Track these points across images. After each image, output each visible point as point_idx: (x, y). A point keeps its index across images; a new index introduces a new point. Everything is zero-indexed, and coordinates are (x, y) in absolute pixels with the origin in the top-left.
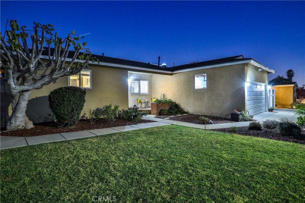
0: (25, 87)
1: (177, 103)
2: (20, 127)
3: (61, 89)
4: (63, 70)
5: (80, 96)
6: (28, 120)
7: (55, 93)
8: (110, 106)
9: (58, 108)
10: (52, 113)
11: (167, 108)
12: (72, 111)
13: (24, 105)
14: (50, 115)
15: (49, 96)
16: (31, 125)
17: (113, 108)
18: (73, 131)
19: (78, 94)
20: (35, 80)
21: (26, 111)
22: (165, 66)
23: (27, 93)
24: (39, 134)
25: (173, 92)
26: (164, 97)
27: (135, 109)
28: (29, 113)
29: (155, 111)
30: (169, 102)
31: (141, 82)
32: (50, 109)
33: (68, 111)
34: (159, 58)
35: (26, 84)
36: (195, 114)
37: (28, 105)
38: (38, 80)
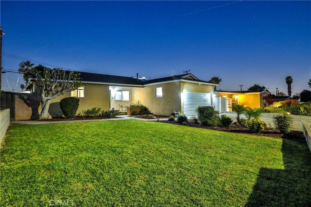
0: (49, 98)
1: (146, 107)
2: (46, 118)
3: (66, 98)
4: (67, 89)
5: (76, 102)
6: (49, 115)
7: (63, 101)
8: (95, 108)
9: (65, 108)
10: (61, 111)
11: (139, 111)
12: (72, 110)
13: (47, 106)
14: (60, 112)
15: (60, 102)
16: (50, 117)
17: (97, 110)
18: (72, 120)
19: (75, 101)
20: (53, 94)
21: (49, 109)
22: (145, 80)
23: (49, 100)
24: (53, 121)
25: (144, 99)
26: (139, 103)
27: (113, 111)
28: (50, 112)
29: (129, 113)
30: (140, 107)
31: (123, 92)
32: (61, 109)
33: (69, 110)
34: (137, 74)
35: (49, 96)
36: (156, 114)
37: (49, 106)
38: (55, 94)
